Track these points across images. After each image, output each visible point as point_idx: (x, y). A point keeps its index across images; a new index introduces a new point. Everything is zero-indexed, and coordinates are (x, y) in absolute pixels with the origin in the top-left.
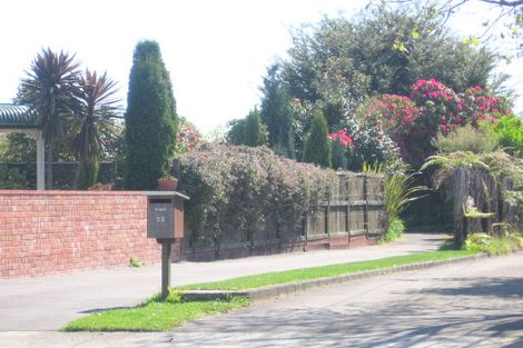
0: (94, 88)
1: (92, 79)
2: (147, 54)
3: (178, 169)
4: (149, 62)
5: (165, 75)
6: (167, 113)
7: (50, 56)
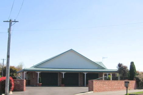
0: (125, 68)
1: (125, 66)
2: (132, 63)
3: (136, 78)
4: (132, 64)
5: (134, 66)
6: (135, 71)
7: (120, 64)
